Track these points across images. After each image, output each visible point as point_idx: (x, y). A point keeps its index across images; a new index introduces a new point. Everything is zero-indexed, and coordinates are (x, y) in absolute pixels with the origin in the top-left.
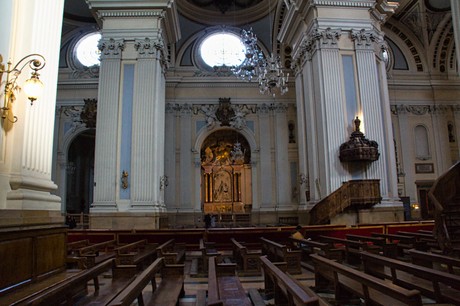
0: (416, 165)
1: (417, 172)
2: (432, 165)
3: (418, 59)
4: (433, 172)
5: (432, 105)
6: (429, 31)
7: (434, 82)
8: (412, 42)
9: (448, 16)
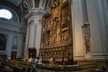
0: (12, 47)
1: (12, 49)
2: (17, 47)
3: (20, 20)
4: (17, 49)
5: (21, 32)
6: (24, 13)
7: (22, 26)
8: (20, 15)
9: (27, 11)
